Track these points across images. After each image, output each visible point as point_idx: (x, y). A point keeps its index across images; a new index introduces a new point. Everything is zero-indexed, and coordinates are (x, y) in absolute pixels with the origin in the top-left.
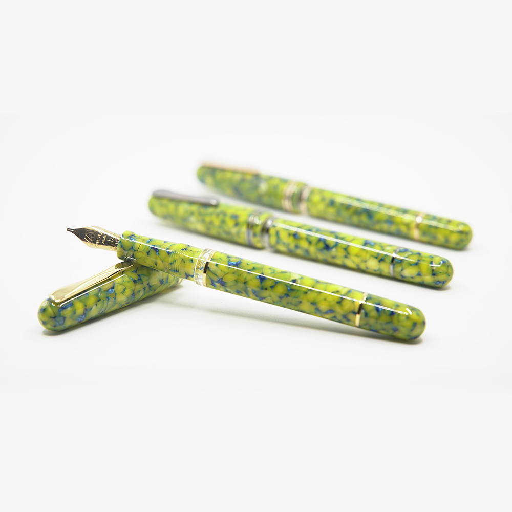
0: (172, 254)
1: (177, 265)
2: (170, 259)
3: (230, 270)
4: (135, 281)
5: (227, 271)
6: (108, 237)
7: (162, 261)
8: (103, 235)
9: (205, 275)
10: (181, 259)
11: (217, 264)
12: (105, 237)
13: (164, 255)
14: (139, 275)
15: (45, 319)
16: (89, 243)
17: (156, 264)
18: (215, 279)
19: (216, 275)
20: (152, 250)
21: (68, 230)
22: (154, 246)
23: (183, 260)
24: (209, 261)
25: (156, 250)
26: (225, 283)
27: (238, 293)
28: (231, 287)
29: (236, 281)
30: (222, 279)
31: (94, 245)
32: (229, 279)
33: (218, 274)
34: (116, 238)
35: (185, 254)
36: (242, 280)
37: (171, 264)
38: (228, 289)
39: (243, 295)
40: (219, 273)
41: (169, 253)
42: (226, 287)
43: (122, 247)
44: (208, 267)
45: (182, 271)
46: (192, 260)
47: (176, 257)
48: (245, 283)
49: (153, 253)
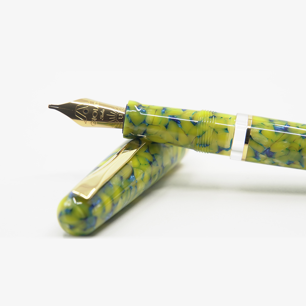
0: (199, 124)
1: (208, 137)
2: (198, 131)
3: (279, 136)
4: (151, 163)
5: (275, 138)
6: (107, 112)
7: (187, 135)
8: (100, 109)
9: (247, 146)
10: (212, 130)
11: (261, 131)
12: (103, 112)
13: (188, 127)
14: (153, 155)
15: (73, 221)
16: (82, 122)
17: (177, 139)
18: (260, 149)
19: (261, 145)
20: (172, 122)
21: (51, 107)
22: (173, 116)
23: (215, 131)
24: (250, 127)
25: (177, 122)
26: (274, 153)
27: (289, 164)
28: (280, 158)
29: (288, 150)
30: (269, 149)
31: (88, 122)
32: (279, 148)
33: (264, 144)
34: (117, 111)
35: (217, 123)
36: (297, 147)
37: (200, 137)
38: (276, 161)
39: (295, 166)
40: (265, 142)
41: (195, 124)
42: (274, 158)
43: (131, 121)
44: (250, 136)
45: (214, 145)
46: (227, 129)
47: (203, 127)
48: (300, 151)
49: (173, 126)
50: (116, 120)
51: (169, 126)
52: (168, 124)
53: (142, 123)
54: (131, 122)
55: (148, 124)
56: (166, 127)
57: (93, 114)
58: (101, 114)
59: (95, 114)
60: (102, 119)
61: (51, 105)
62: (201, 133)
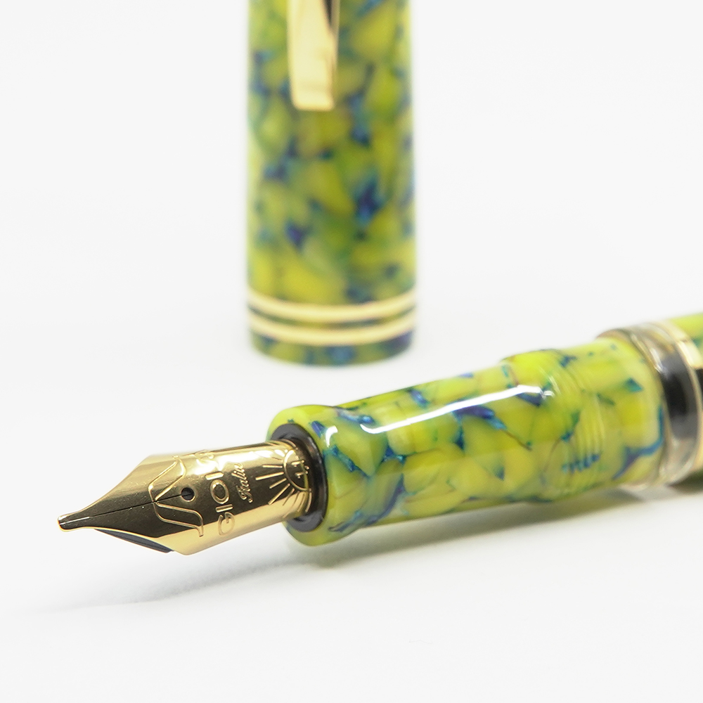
50: (292, 486)
51: (466, 437)
52: (462, 432)
53: (383, 461)
54: (353, 469)
55: (405, 457)
56: (460, 443)
57: (212, 494)
58: (240, 485)
59: (220, 492)
60: (248, 498)
61: (70, 518)
62: (569, 422)
